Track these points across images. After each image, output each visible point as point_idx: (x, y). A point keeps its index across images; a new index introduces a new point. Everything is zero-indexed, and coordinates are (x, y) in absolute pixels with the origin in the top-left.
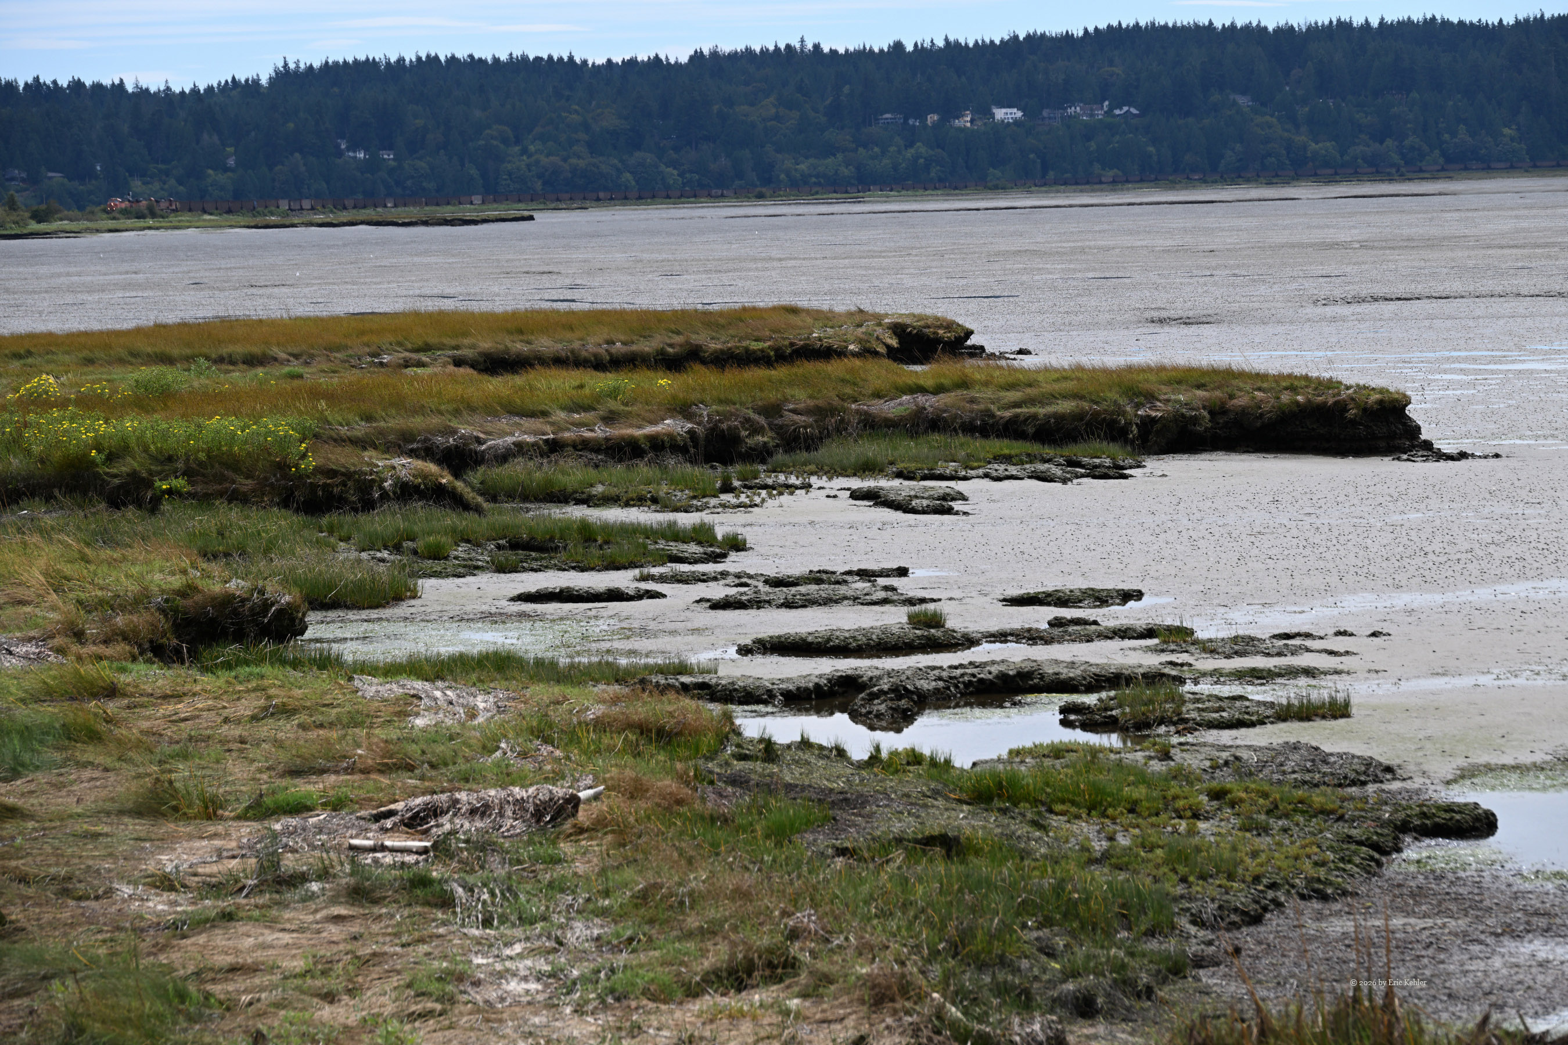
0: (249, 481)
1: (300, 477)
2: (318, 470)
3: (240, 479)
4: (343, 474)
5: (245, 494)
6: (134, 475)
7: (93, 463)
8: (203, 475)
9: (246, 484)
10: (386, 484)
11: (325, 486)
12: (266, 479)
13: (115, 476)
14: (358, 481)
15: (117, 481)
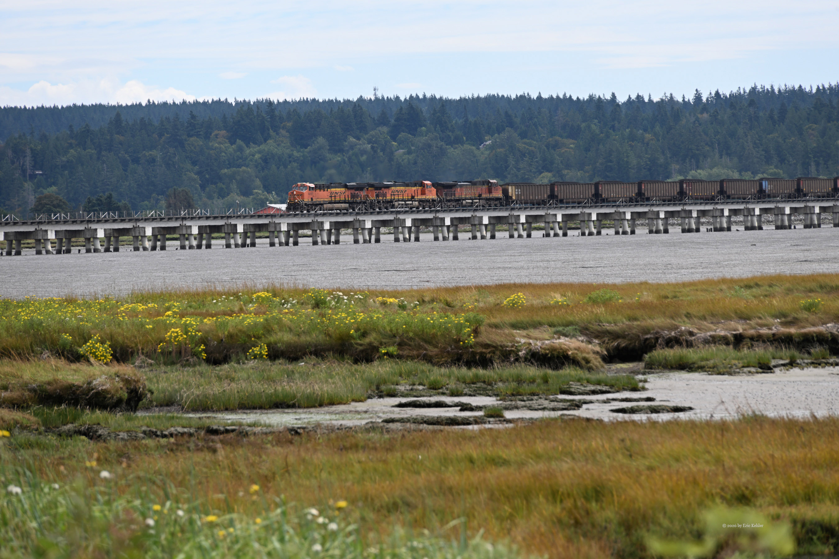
0: (436, 349)
1: (467, 348)
2: (476, 344)
3: (430, 348)
4: (493, 347)
5: (431, 357)
6: (370, 344)
7: (351, 337)
8: (410, 345)
9: (432, 351)
10: (520, 353)
11: (481, 354)
12: (445, 348)
13: (361, 345)
14: (501, 351)
15: (361, 348)
